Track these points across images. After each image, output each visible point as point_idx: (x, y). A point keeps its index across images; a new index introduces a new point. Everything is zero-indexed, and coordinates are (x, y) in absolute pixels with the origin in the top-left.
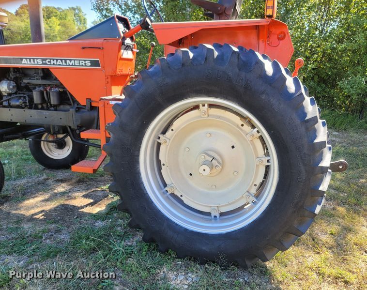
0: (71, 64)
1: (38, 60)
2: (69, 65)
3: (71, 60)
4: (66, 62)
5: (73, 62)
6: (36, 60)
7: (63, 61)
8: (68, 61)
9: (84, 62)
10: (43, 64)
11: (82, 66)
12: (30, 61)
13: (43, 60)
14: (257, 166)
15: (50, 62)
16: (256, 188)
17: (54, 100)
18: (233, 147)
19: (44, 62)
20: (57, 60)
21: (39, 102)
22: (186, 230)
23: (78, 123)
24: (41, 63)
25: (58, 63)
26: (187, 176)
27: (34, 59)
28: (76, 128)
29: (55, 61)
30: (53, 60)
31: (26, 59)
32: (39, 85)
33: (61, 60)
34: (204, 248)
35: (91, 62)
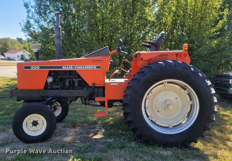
0: (87, 68)
1: (71, 67)
2: (86, 68)
3: (87, 66)
4: (84, 67)
5: (88, 67)
6: (69, 67)
7: (83, 67)
8: (85, 67)
9: (93, 67)
10: (73, 68)
11: (92, 68)
12: (67, 67)
13: (73, 67)
14: (188, 105)
15: (77, 67)
16: (187, 114)
17: (76, 84)
18: (176, 98)
19: (74, 67)
20: (80, 66)
21: (68, 86)
22: (162, 134)
23: (88, 95)
24: (72, 68)
25: (80, 68)
26: (156, 112)
27: (68, 66)
28: (86, 97)
29: (79, 67)
30: (78, 66)
31: (65, 66)
32: (69, 78)
33: (82, 66)
34: (171, 140)
35: (96, 66)
